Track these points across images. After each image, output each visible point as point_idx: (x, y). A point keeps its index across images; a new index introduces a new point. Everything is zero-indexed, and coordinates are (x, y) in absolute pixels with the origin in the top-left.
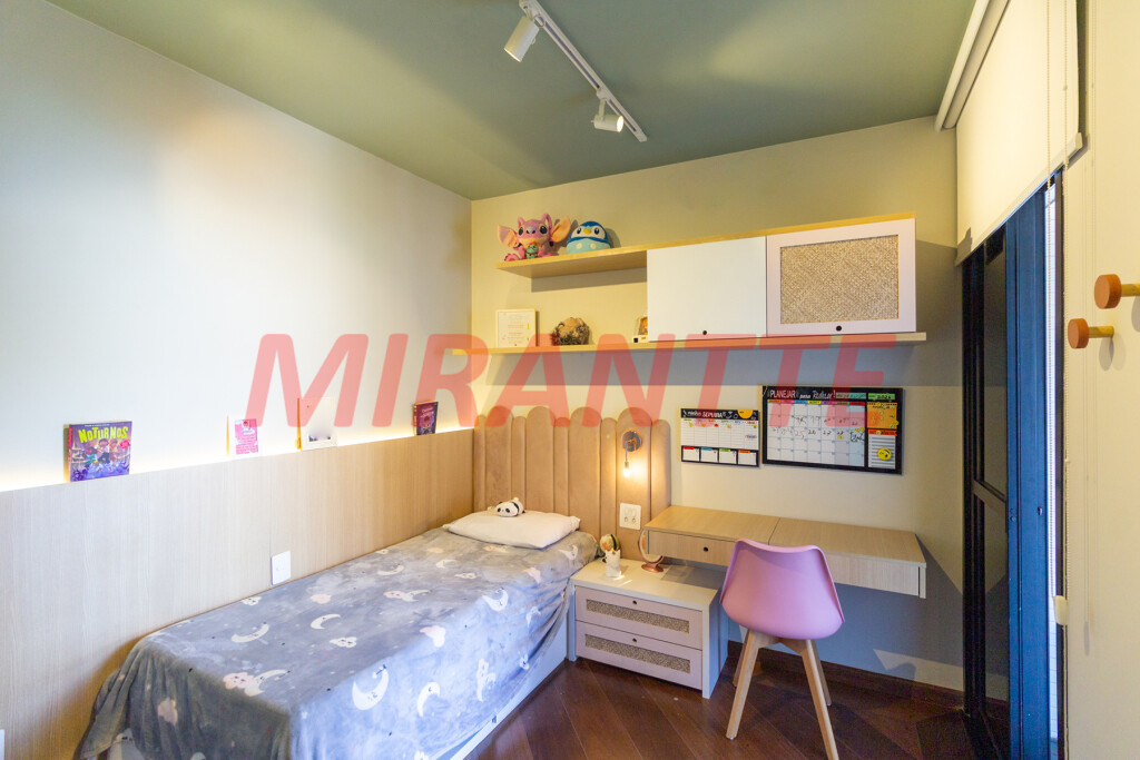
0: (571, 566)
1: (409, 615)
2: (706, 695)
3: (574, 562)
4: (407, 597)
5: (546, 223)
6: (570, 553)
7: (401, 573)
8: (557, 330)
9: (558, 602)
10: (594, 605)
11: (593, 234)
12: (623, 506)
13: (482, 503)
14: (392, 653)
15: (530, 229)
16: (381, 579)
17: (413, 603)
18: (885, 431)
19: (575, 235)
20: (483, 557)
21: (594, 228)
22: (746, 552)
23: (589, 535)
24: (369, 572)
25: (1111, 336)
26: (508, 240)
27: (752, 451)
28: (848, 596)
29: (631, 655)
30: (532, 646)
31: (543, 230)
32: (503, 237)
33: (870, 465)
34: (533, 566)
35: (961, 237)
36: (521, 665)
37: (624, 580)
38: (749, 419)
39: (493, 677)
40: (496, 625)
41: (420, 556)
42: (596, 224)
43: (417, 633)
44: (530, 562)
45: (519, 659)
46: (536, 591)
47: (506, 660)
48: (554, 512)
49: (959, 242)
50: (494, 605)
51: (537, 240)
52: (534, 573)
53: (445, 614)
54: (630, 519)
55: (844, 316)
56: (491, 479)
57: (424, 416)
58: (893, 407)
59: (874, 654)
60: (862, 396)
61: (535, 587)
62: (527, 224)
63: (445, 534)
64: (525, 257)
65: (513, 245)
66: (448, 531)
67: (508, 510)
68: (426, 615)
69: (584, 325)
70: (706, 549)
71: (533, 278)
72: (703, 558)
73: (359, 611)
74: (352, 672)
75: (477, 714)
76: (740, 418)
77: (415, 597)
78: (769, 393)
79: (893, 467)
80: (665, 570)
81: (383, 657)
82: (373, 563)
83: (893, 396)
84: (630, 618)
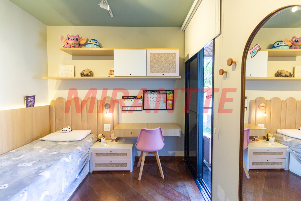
0: (90, 144)
1: (33, 170)
2: (131, 171)
3: (91, 143)
4: (30, 164)
5: (78, 37)
6: (90, 141)
7: (24, 157)
8: (83, 72)
9: (87, 156)
10: (98, 155)
11: (95, 43)
12: (105, 125)
13: (54, 130)
14: (28, 185)
15: (72, 38)
16: (14, 161)
17: (33, 166)
18: (170, 100)
19: (89, 42)
20: (59, 146)
21: (95, 41)
22: (143, 132)
23: (94, 135)
24: (7, 160)
25: (226, 73)
26: (63, 41)
27: (141, 107)
28: (166, 139)
29: (110, 166)
30: (80, 170)
31: (77, 40)
32: (62, 39)
33: (167, 108)
34: (79, 146)
35: (186, 56)
36: (76, 177)
37: (107, 146)
38: (140, 98)
39: (67, 184)
40: (68, 166)
41: (31, 150)
42: (96, 40)
43: (38, 176)
44: (77, 145)
45: (75, 176)
46: (80, 153)
47: (72, 177)
48: (82, 129)
49: (185, 57)
50: (67, 160)
51: (75, 42)
52: (79, 148)
53: (48, 167)
54: (107, 128)
55: (164, 72)
56: (58, 121)
57: (30, 101)
58: (172, 94)
59: (168, 152)
60: (166, 92)
61: (80, 152)
62: (71, 36)
63: (40, 141)
64: (71, 47)
65: (65, 43)
66: (42, 140)
67: (66, 130)
68: (40, 169)
69: (92, 71)
70: (131, 133)
71: (72, 55)
72: (131, 135)
73: (6, 174)
74: (9, 197)
75: (63, 197)
76: (138, 98)
77: (33, 164)
78: (145, 92)
79: (172, 108)
80: (118, 141)
81: (24, 187)
82: (9, 156)
83: (172, 92)
84: (109, 156)
